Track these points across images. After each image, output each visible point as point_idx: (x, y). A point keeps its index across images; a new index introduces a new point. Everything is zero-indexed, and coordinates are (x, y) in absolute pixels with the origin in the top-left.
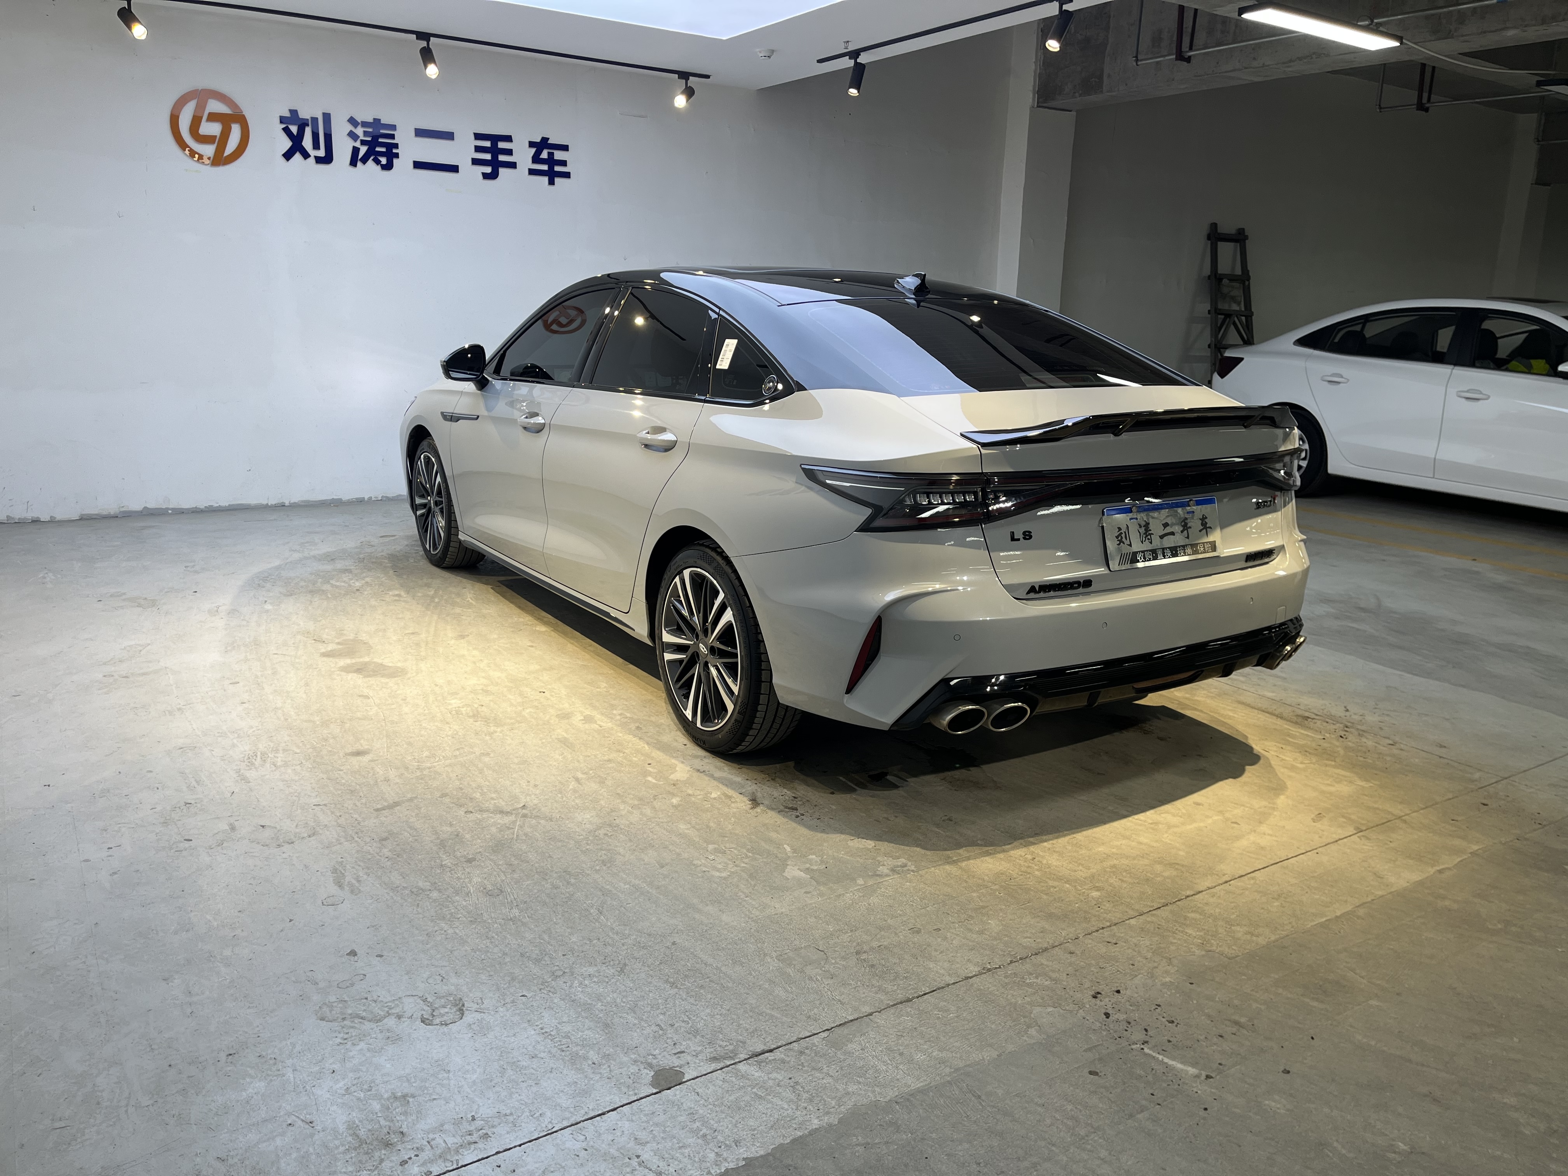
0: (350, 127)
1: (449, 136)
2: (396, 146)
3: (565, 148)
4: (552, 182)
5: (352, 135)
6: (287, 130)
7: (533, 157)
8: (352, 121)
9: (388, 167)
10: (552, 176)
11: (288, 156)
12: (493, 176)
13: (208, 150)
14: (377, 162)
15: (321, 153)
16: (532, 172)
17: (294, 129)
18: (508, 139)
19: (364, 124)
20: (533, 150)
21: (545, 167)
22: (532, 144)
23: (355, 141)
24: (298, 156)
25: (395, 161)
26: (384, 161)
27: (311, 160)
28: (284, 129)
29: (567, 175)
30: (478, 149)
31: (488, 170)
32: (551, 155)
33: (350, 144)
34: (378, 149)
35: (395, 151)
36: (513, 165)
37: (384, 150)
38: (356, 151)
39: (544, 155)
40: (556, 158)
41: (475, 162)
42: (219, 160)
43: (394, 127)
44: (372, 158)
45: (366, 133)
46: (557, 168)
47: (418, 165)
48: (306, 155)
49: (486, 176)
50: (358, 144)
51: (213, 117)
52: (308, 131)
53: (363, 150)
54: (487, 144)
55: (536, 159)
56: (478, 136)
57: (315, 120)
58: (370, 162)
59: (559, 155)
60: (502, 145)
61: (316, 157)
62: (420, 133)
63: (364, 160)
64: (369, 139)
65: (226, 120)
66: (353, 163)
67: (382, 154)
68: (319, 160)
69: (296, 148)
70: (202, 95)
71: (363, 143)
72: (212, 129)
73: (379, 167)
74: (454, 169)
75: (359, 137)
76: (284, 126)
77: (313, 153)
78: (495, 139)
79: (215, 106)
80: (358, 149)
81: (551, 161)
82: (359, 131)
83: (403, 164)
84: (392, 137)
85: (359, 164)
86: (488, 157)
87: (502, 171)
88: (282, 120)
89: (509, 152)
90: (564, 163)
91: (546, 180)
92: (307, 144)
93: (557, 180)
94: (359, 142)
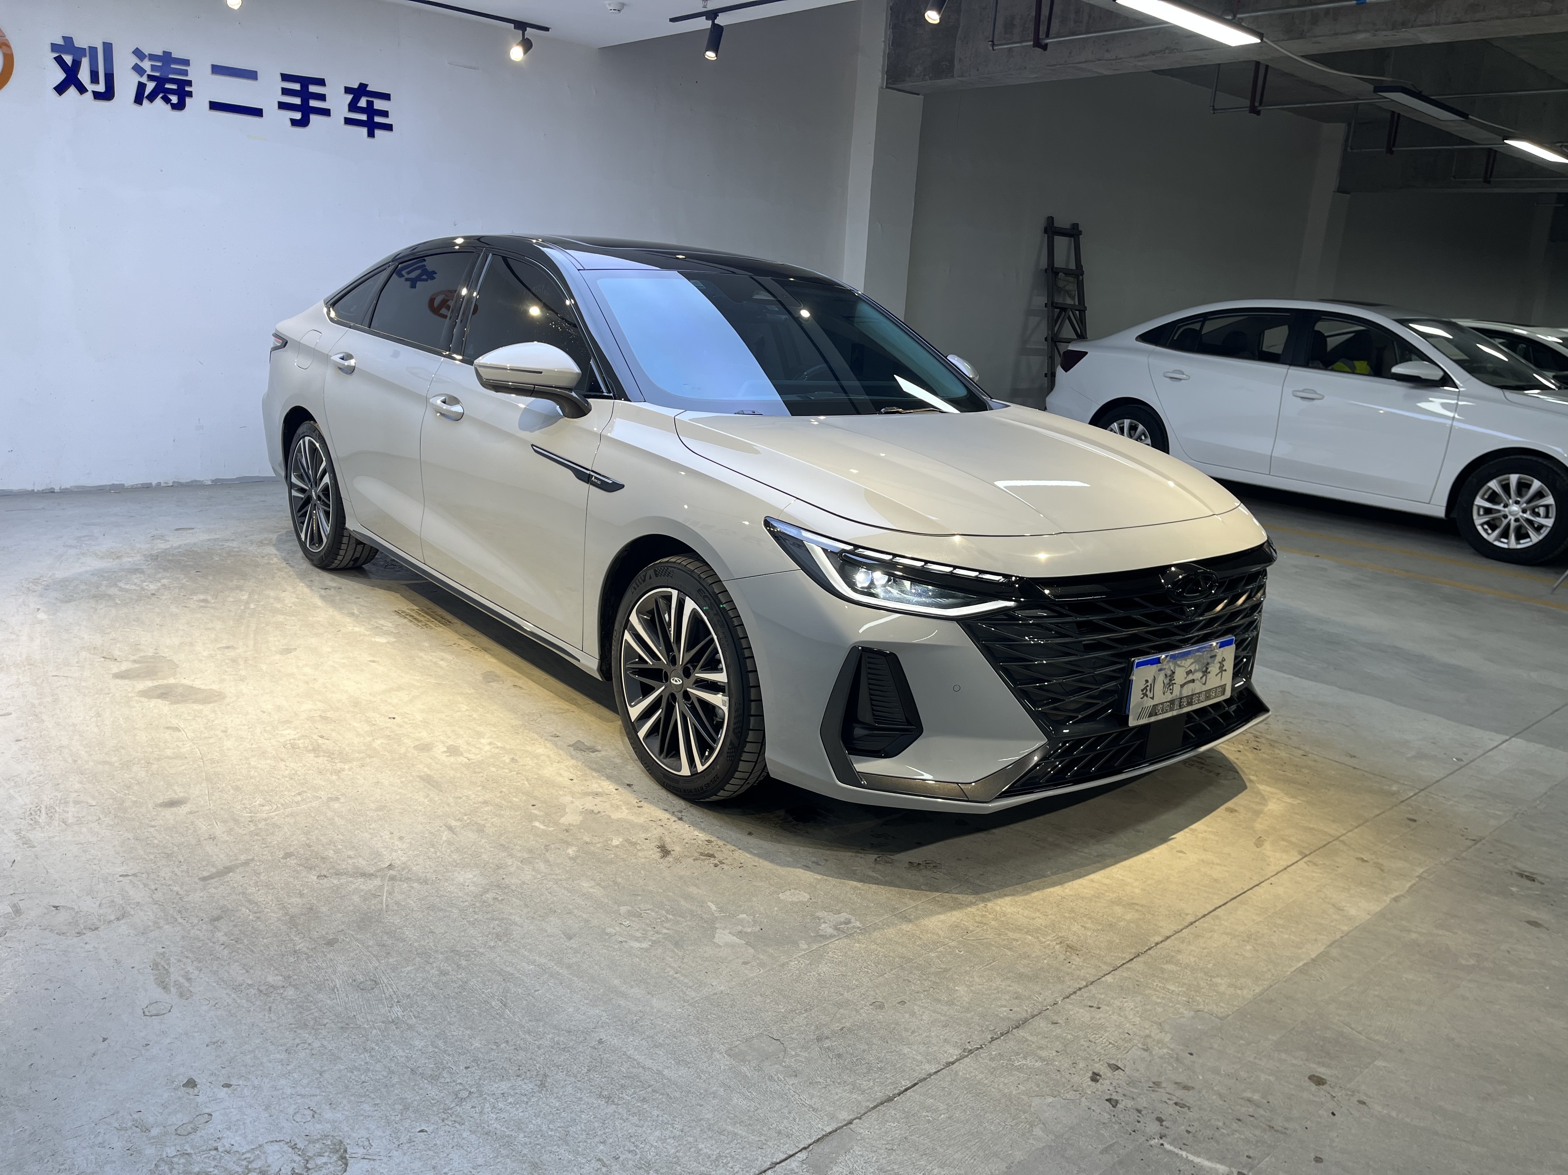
0: (135, 60)
1: (251, 75)
3: (386, 97)
4: (371, 134)
5: (138, 69)
6: (59, 60)
7: (349, 105)
8: (138, 53)
9: (180, 106)
10: (372, 128)
11: (60, 89)
12: (303, 123)
14: (167, 100)
15: (101, 88)
16: (348, 121)
17: (68, 59)
18: (321, 82)
19: (152, 57)
20: (350, 97)
21: (364, 117)
22: (348, 90)
23: (142, 76)
24: (72, 91)
25: (188, 100)
26: (174, 99)
27: (89, 95)
28: (56, 59)
29: (389, 127)
30: (285, 92)
31: (298, 116)
32: (370, 104)
33: (135, 79)
34: (168, 86)
35: (187, 89)
36: (326, 112)
37: (174, 87)
38: (141, 87)
39: (363, 103)
40: (375, 107)
41: (282, 106)
43: (186, 62)
44: (161, 95)
45: (153, 68)
46: (378, 119)
47: (215, 106)
48: (82, 89)
49: (294, 123)
50: (144, 80)
52: (85, 63)
53: (150, 86)
54: (297, 87)
55: (353, 107)
56: (285, 77)
57: (93, 50)
58: (159, 101)
59: (379, 104)
60: (313, 89)
61: (93, 92)
62: (217, 70)
63: (152, 98)
64: (158, 74)
66: (138, 100)
67: (172, 92)
68: (97, 96)
69: (70, 81)
71: (151, 78)
73: (169, 107)
74: (257, 112)
75: (145, 71)
76: (56, 55)
77: (91, 87)
78: (306, 81)
80: (145, 85)
81: (370, 110)
82: (146, 65)
83: (197, 104)
84: (185, 73)
85: (145, 102)
86: (297, 101)
87: (313, 118)
88: (54, 47)
89: (322, 97)
90: (385, 114)
91: (364, 131)
92: (84, 76)
93: (378, 132)
94: (145, 77)
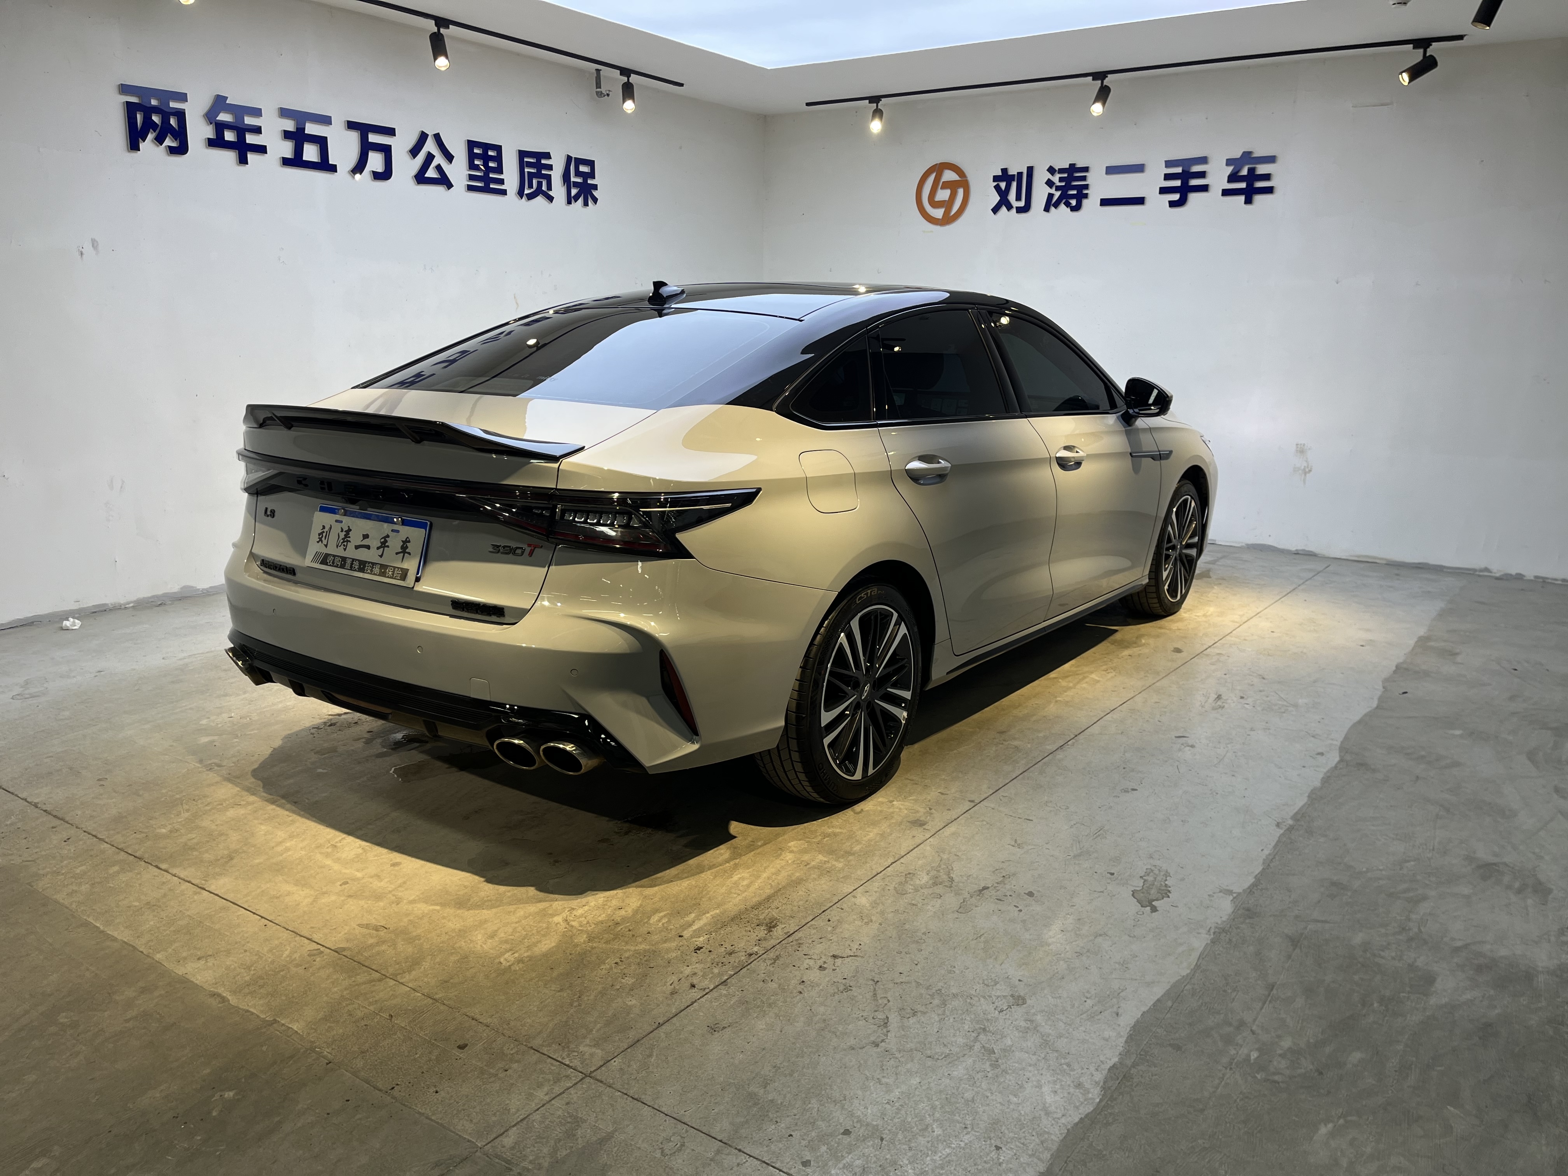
0: (1049, 176)
1: (1139, 168)
2: (1086, 187)
3: (1271, 159)
4: (1248, 201)
5: (1050, 183)
6: (997, 188)
7: (1229, 177)
8: (1051, 170)
9: (1077, 208)
10: (1249, 195)
11: (996, 209)
12: (1181, 202)
13: (939, 213)
14: (1068, 204)
16: (1226, 193)
17: (1003, 185)
18: (1204, 160)
19: (1061, 171)
20: (1231, 168)
21: (1243, 185)
22: (1229, 162)
23: (1051, 187)
24: (1004, 209)
25: (1084, 201)
26: (1074, 202)
27: (1014, 210)
28: (995, 187)
29: (1269, 190)
30: (1168, 177)
31: (1176, 197)
32: (1252, 171)
33: (1047, 191)
34: (1070, 192)
35: (1085, 192)
36: (1204, 188)
37: (1075, 192)
38: (1051, 196)
39: (1244, 172)
40: (1258, 173)
41: (1163, 191)
42: (947, 220)
43: (1087, 169)
44: (1064, 201)
45: (1061, 180)
46: (1258, 184)
47: (1105, 202)
48: (1009, 207)
49: (1172, 204)
50: (1053, 190)
51: (946, 185)
52: (1014, 185)
53: (1057, 194)
54: (1179, 170)
55: (1232, 178)
56: (1169, 164)
57: (1020, 174)
58: (1062, 206)
60: (1195, 169)
61: (1017, 208)
62: (1111, 170)
63: (1056, 205)
64: (1063, 184)
65: (952, 186)
66: (1047, 209)
67: (1073, 196)
68: (1020, 210)
69: (1004, 202)
70: (939, 169)
71: (1058, 188)
72: (943, 195)
73: (1069, 209)
74: (1140, 201)
75: (1054, 183)
76: (995, 184)
77: (1016, 204)
78: (1188, 163)
79: (949, 176)
80: (1053, 195)
81: (1253, 176)
82: (1056, 179)
83: (1091, 204)
84: (1084, 178)
85: (1052, 208)
86: (1177, 183)
87: (1191, 196)
88: (996, 179)
89: (1202, 175)
90: (1267, 177)
91: (1242, 198)
92: (1012, 197)
93: (1258, 198)
94: (1054, 188)
